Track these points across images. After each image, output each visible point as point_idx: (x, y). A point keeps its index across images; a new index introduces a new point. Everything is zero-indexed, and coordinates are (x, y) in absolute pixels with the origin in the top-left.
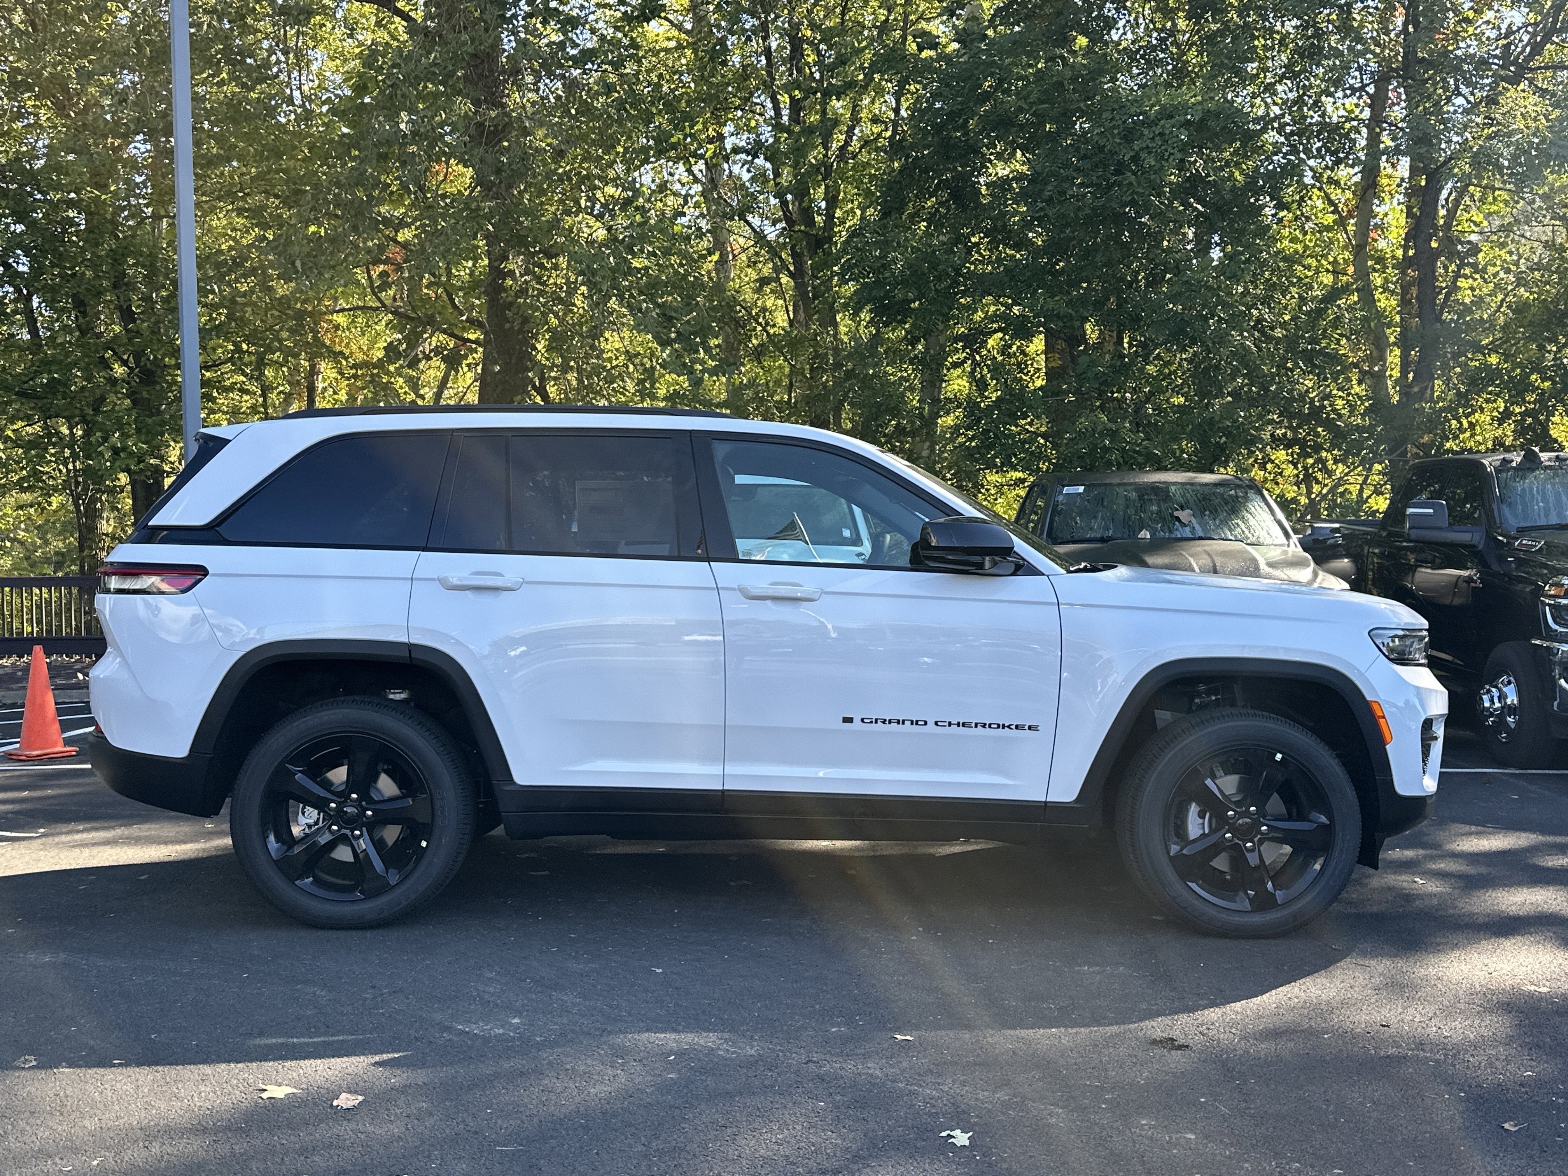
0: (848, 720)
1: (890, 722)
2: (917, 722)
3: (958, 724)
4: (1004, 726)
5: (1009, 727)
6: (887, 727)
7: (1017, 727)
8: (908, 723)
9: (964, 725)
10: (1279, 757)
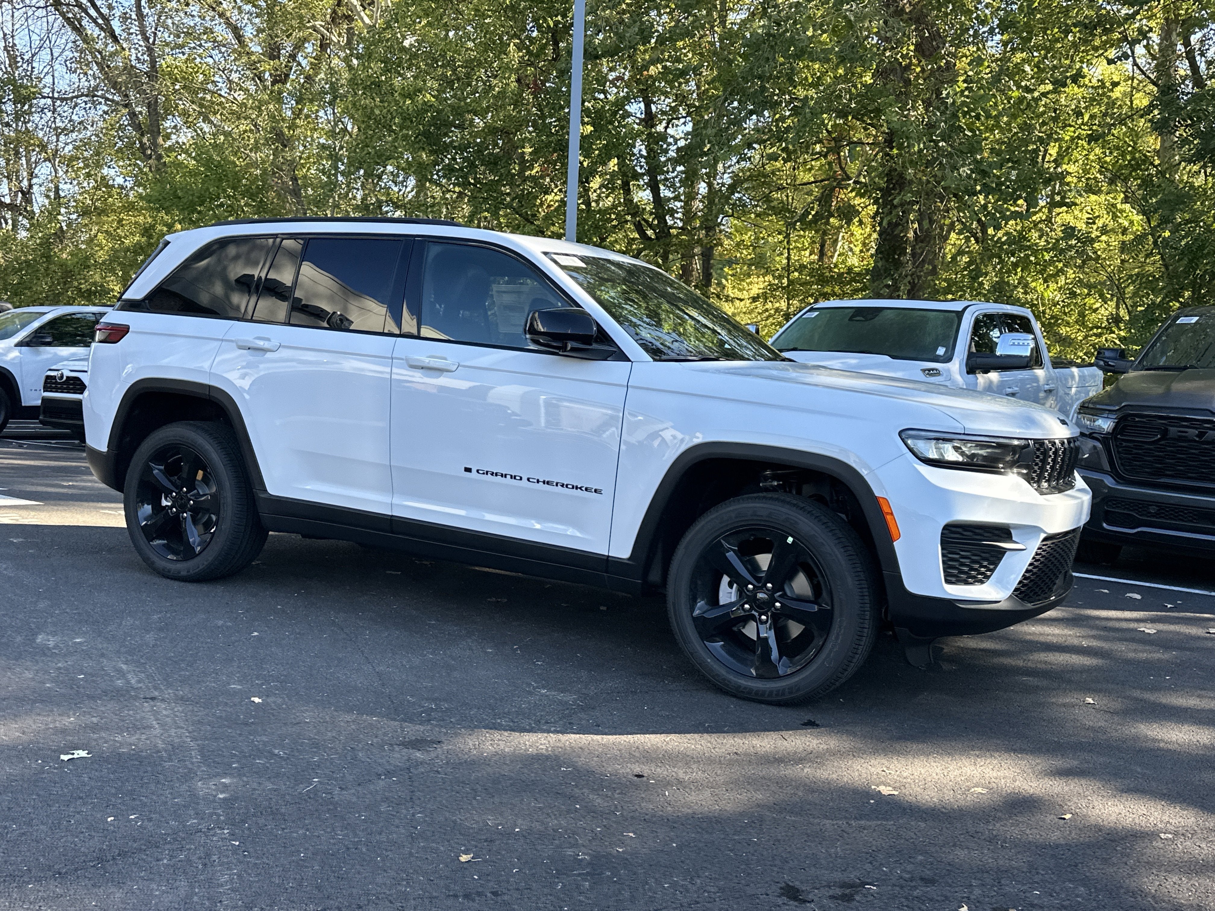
0: (468, 470)
1: (496, 475)
2: (515, 477)
3: (544, 482)
4: (577, 488)
5: (580, 488)
6: (494, 478)
7: (586, 489)
8: (508, 477)
9: (548, 483)
10: (790, 540)
